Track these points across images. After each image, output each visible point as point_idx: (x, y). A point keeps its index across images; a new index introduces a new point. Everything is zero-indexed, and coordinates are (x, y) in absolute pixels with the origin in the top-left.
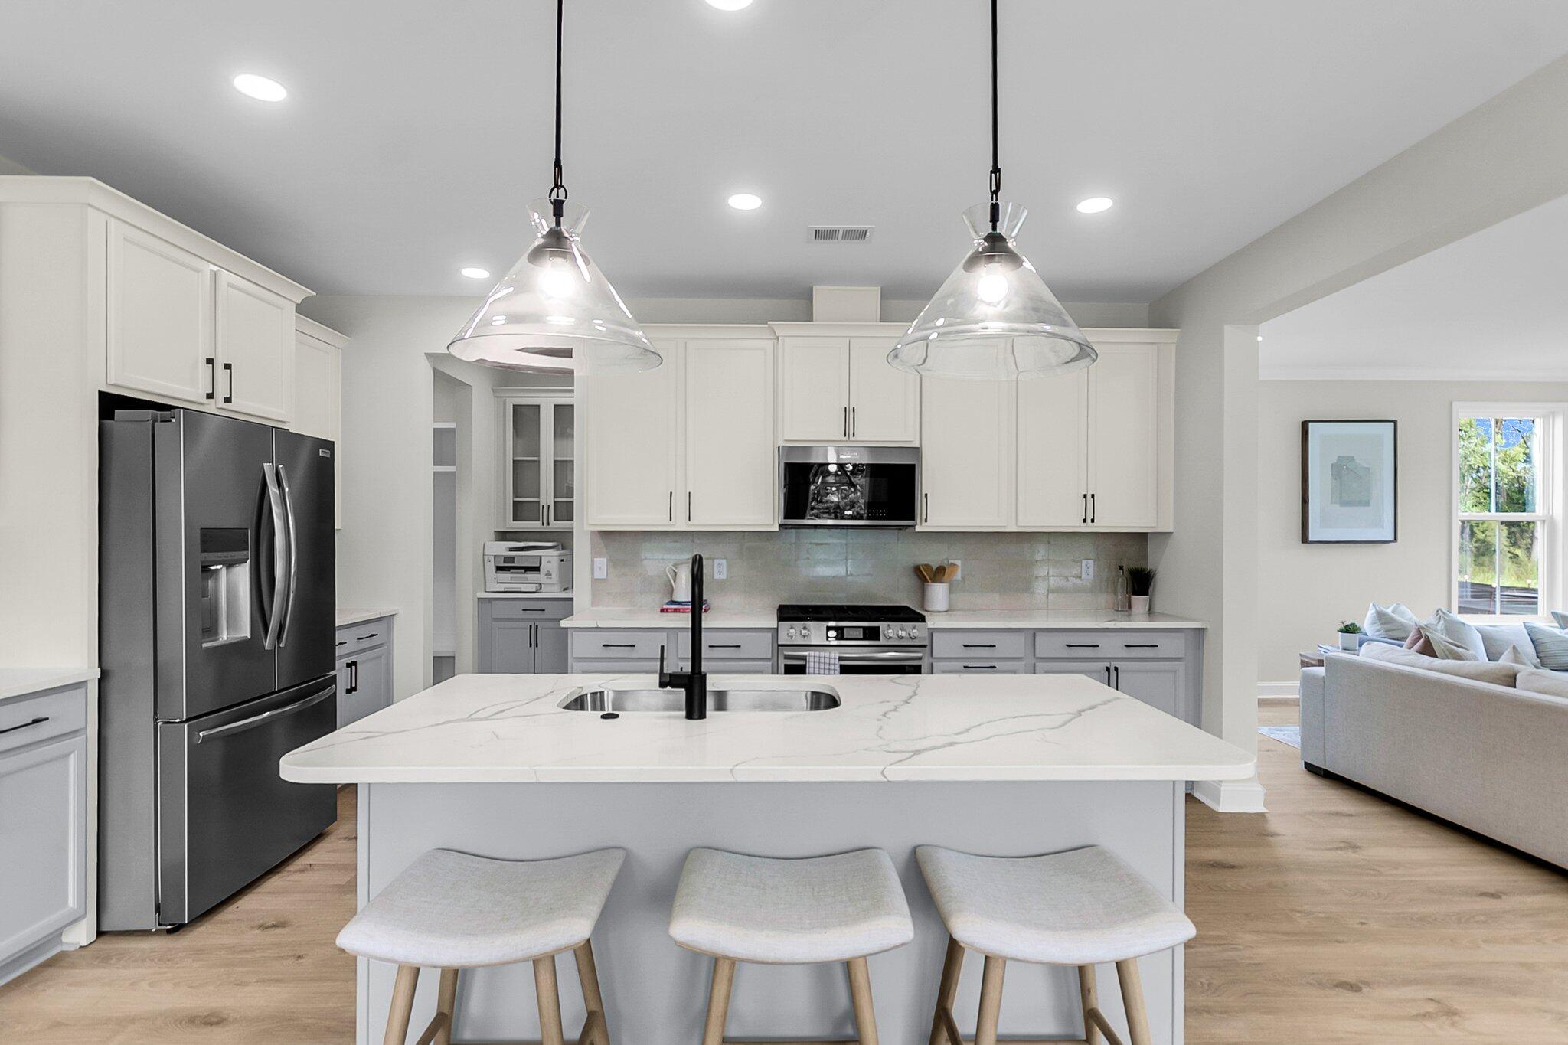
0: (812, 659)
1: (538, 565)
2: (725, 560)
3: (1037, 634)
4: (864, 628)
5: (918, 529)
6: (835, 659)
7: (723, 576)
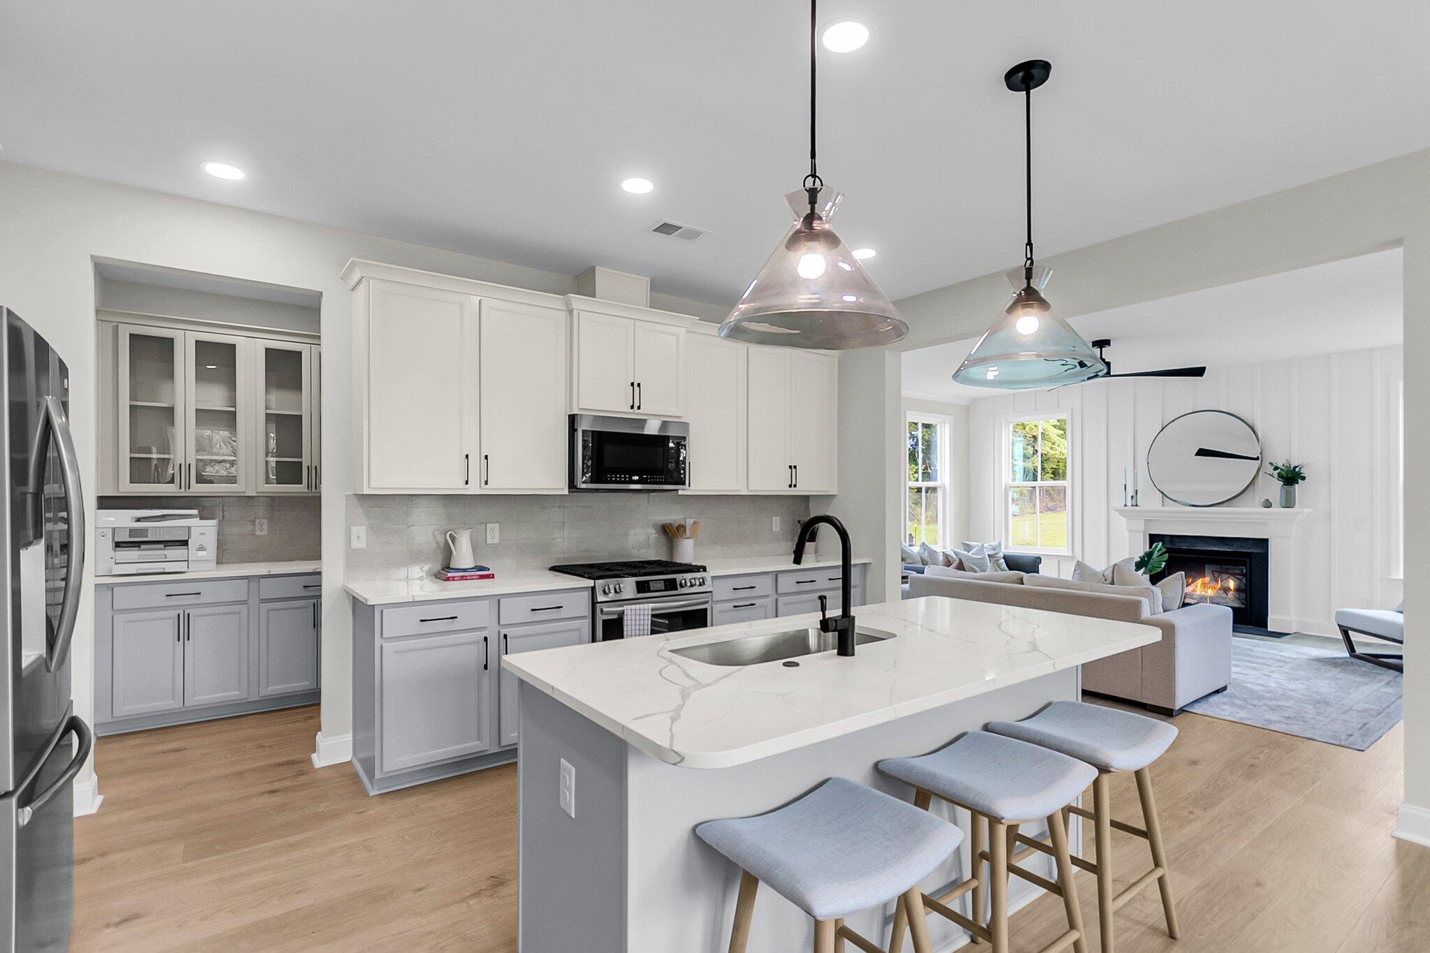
0: (629, 612)
1: (187, 539)
2: (498, 524)
3: (779, 575)
4: (665, 581)
5: (680, 492)
6: (648, 610)
7: (496, 541)
